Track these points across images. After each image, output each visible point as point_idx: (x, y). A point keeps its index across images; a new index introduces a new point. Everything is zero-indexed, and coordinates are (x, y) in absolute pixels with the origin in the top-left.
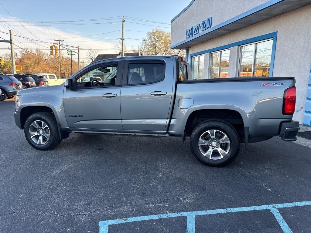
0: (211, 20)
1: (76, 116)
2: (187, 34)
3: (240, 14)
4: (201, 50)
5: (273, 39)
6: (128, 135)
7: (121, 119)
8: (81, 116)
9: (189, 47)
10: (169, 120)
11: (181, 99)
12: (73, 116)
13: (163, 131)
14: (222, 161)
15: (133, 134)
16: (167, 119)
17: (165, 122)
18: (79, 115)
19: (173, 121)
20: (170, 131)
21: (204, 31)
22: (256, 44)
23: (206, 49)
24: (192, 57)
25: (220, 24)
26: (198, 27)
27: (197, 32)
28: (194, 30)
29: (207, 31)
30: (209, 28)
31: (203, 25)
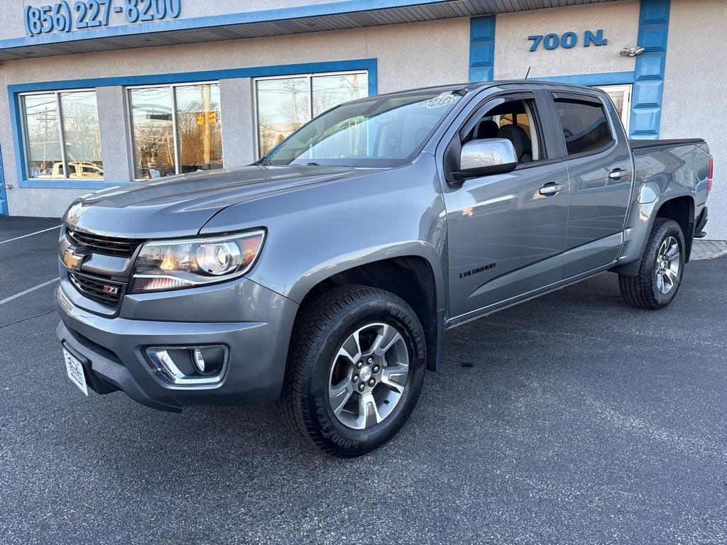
1: (478, 271)
2: (33, 20)
5: (366, 72)
8: (492, 266)
10: (622, 234)
13: (614, 262)
17: (620, 239)
19: (627, 235)
20: (620, 258)
21: (139, 22)
22: (311, 77)
23: (100, 75)
24: (16, 94)
25: (224, 17)
26: (103, 9)
27: (100, 22)
28: (76, 16)
29: (158, 26)
30: (167, 18)
31: (136, 6)
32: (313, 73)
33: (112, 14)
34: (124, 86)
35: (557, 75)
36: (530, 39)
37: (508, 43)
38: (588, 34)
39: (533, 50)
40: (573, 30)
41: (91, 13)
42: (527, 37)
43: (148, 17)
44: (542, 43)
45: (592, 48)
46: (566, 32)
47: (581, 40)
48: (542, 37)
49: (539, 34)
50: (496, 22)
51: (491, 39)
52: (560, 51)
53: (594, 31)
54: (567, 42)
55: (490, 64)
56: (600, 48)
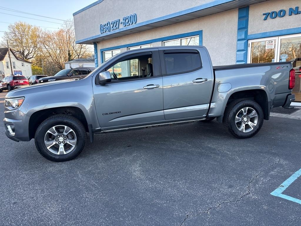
0: (135, 16)
1: (111, 113)
2: (102, 29)
3: (172, 13)
4: (115, 45)
5: (199, 36)
6: (159, 126)
7: (163, 110)
8: (119, 112)
9: (97, 42)
10: (209, 105)
11: (219, 84)
12: (107, 114)
13: (204, 116)
14: (253, 132)
15: (172, 123)
16: (207, 104)
17: (205, 106)
18: (115, 112)
19: (213, 105)
20: (209, 115)
21: (126, 26)
22: (181, 40)
23: (121, 44)
24: (102, 52)
25: (148, 21)
26: (118, 23)
27: (117, 27)
28: (111, 26)
29: (131, 27)
30: (133, 24)
31: (125, 21)
32: (181, 38)
33: (120, 24)
34: (128, 47)
35: (277, 30)
36: (264, 14)
37: (255, 17)
38: (291, 9)
39: (265, 19)
40: (284, 8)
41: (115, 25)
42: (262, 14)
43: (128, 24)
44: (269, 16)
45: (294, 16)
46: (281, 9)
47: (288, 12)
48: (269, 13)
49: (268, 12)
50: (249, 9)
51: (247, 16)
52: (278, 19)
53: (294, 7)
54: (281, 14)
55: (246, 27)
56: (297, 15)
